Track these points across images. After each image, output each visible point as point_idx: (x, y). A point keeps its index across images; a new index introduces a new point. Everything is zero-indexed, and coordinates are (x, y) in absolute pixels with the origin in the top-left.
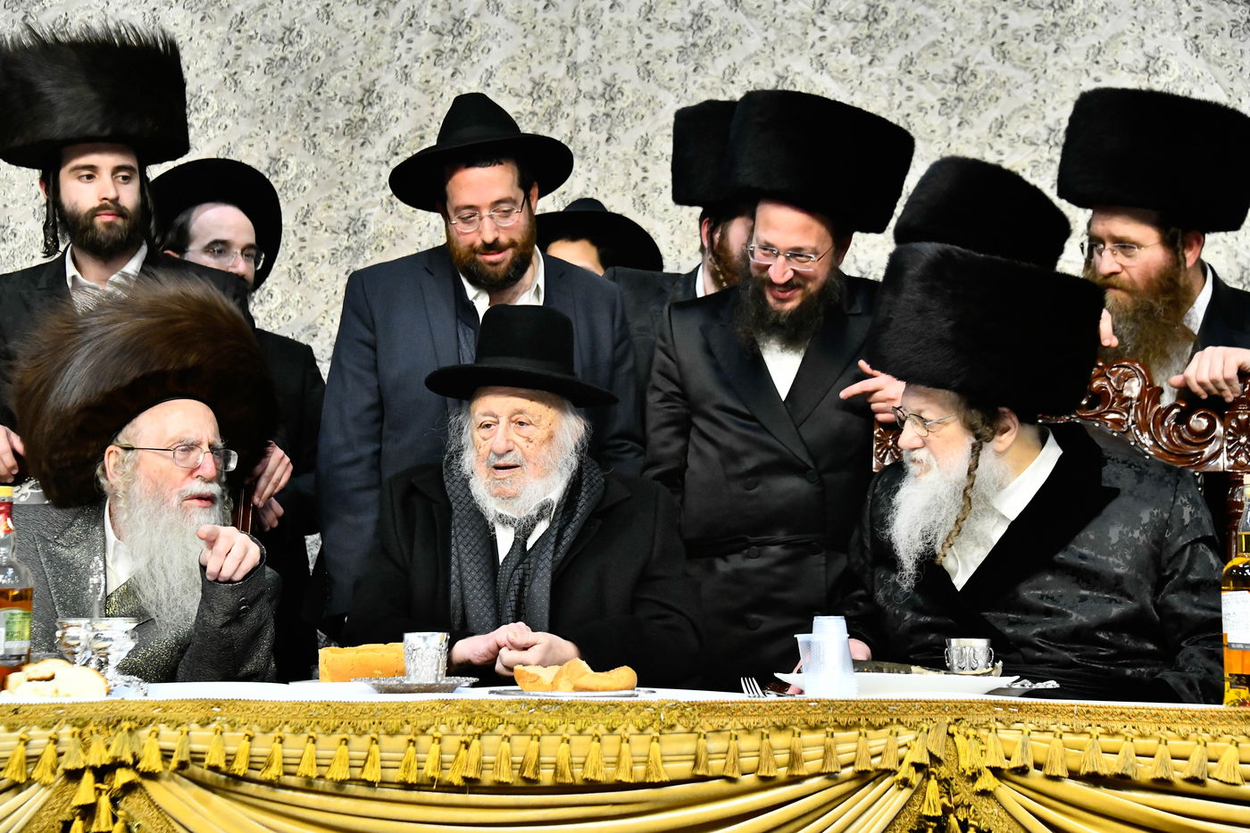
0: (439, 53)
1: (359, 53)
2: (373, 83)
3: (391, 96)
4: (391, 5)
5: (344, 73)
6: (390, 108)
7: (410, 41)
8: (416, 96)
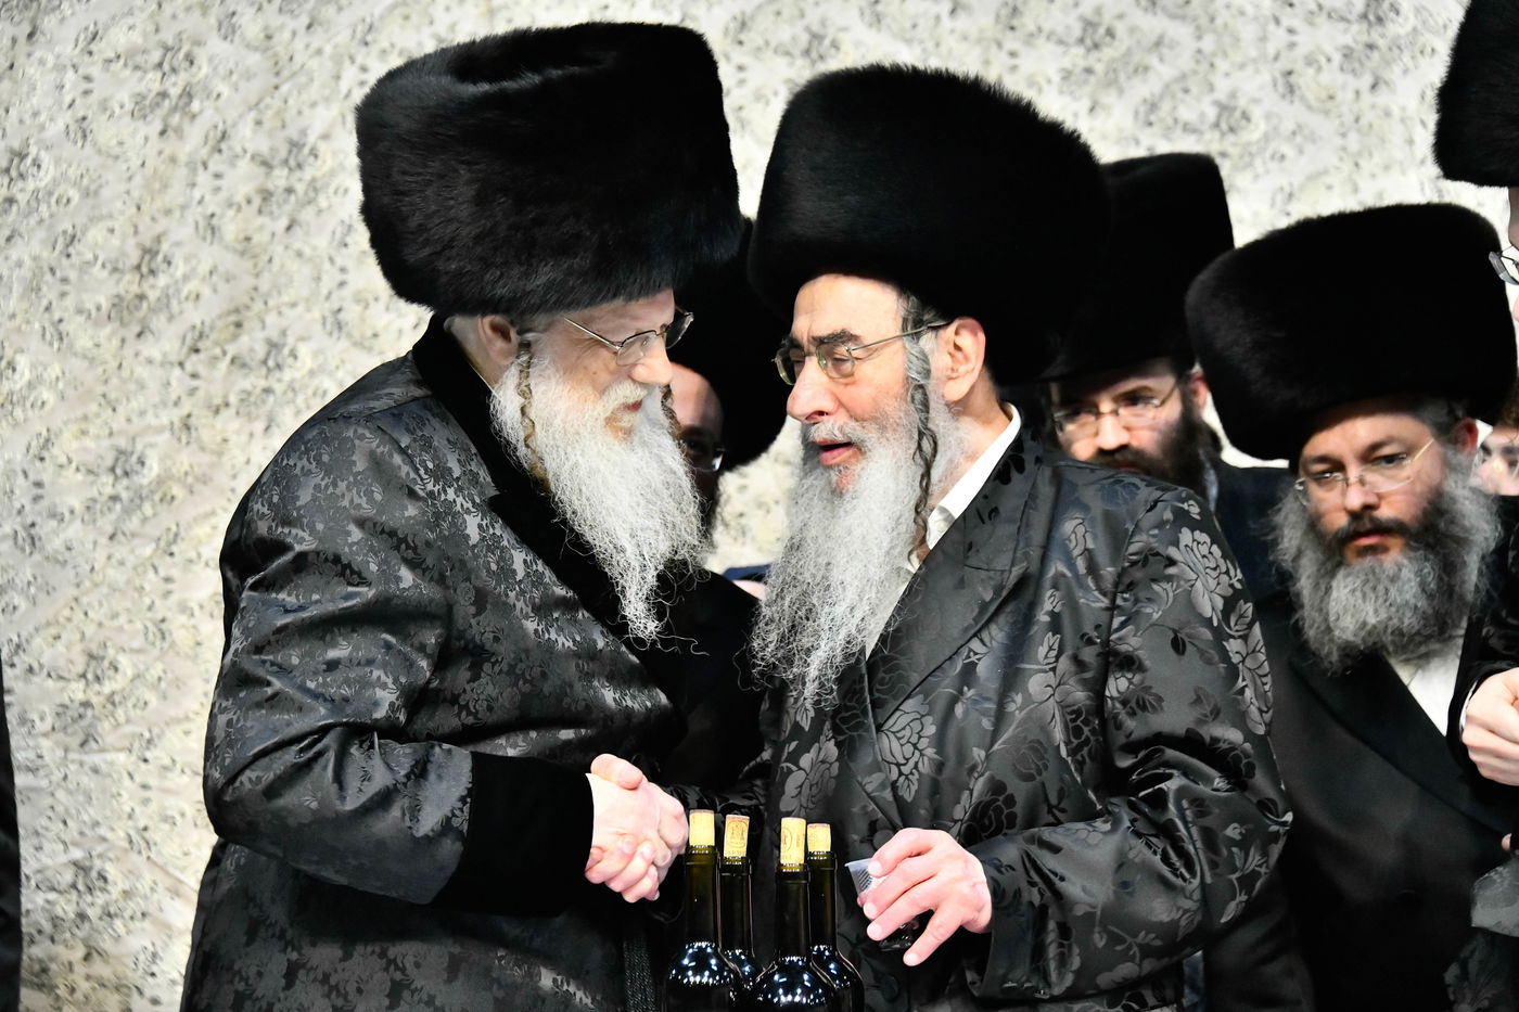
0: (266, 195)
1: (136, 194)
2: (158, 239)
3: (187, 260)
4: (186, 120)
5: (110, 224)
6: (186, 278)
7: (218, 176)
8: (229, 261)
